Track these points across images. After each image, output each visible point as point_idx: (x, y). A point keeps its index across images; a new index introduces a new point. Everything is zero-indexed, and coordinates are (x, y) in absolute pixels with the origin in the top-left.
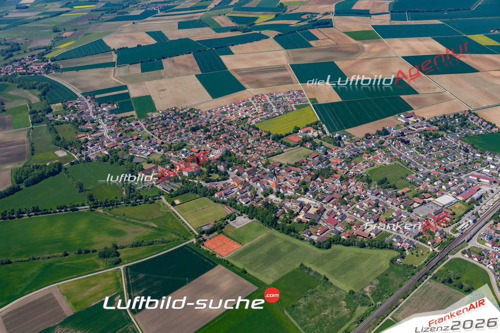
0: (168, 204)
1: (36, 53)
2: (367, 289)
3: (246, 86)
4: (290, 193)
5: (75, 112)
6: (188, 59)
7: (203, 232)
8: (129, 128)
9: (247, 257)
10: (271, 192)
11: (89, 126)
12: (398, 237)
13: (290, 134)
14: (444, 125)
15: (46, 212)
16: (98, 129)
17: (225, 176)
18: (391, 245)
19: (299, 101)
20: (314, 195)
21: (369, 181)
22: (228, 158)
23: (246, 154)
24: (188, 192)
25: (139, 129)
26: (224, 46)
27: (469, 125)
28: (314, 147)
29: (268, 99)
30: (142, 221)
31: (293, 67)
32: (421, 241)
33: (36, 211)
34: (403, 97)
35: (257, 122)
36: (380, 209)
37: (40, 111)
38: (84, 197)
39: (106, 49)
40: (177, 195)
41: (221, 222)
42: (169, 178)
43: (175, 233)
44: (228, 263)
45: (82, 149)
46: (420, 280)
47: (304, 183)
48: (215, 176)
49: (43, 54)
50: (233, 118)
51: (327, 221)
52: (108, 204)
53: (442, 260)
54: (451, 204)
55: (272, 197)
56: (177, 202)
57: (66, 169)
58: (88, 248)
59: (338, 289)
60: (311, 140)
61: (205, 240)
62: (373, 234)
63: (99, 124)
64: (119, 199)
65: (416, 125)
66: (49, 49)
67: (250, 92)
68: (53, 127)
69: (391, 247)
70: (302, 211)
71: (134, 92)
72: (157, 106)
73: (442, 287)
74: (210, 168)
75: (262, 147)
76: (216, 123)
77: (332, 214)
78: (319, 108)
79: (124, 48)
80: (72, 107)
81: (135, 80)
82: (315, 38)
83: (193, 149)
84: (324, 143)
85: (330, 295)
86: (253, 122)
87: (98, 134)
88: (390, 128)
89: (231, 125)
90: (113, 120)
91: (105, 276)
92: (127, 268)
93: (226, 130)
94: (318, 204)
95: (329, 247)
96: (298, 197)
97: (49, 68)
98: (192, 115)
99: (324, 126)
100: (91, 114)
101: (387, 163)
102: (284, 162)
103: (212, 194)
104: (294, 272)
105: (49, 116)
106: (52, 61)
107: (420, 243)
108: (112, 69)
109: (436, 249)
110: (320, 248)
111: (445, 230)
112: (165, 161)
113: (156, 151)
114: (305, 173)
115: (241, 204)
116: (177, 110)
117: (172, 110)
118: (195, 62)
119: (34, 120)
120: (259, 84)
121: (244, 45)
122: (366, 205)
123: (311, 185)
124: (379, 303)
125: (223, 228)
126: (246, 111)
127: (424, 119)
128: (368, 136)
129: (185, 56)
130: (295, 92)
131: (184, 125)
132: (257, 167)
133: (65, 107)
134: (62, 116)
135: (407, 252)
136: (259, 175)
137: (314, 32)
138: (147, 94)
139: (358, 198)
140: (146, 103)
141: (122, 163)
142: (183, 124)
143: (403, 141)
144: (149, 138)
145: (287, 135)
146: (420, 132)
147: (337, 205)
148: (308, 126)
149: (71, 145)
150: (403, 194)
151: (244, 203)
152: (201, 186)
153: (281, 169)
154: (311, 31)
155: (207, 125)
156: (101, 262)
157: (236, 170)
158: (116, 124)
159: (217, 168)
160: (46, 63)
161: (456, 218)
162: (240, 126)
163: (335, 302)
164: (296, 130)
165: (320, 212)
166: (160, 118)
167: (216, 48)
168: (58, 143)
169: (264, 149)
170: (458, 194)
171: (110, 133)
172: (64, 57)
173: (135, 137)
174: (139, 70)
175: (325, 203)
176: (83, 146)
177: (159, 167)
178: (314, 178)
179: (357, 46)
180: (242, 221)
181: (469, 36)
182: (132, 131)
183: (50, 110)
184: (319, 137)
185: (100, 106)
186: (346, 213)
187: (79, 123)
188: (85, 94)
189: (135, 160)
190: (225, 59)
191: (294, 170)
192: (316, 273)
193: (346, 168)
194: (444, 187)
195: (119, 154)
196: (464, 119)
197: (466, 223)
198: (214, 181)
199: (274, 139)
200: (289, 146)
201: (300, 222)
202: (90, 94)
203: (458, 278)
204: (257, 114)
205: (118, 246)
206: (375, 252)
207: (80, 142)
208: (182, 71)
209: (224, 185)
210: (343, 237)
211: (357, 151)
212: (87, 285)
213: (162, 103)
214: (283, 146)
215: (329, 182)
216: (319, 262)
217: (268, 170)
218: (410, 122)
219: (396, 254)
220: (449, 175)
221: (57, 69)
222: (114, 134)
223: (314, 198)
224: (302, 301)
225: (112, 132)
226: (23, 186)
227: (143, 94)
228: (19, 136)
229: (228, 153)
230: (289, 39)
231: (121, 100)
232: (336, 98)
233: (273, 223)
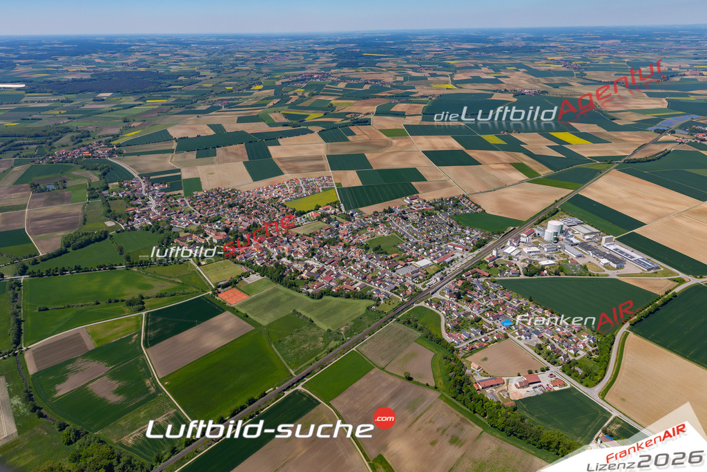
0: (194, 264)
1: (104, 139)
2: (342, 329)
3: (284, 171)
4: (300, 257)
5: (129, 190)
6: (240, 149)
7: (219, 287)
8: (174, 204)
9: (252, 305)
10: (284, 255)
11: (139, 202)
12: (377, 290)
13: (312, 211)
14: (440, 206)
15: (87, 270)
16: (147, 204)
18: (370, 296)
19: (327, 184)
20: (319, 258)
21: (367, 248)
22: (254, 229)
25: (183, 205)
26: (273, 139)
27: (460, 206)
29: (301, 183)
30: (170, 277)
31: (328, 157)
32: (395, 293)
34: (413, 183)
35: (286, 201)
36: (369, 270)
37: (98, 189)
38: (122, 259)
39: (169, 138)
41: (236, 279)
42: (200, 244)
43: (196, 287)
44: (234, 309)
45: (130, 220)
46: (386, 322)
47: (313, 249)
49: (110, 141)
50: (267, 197)
51: (324, 278)
52: (142, 265)
53: (407, 307)
54: (428, 266)
55: (284, 260)
56: (203, 263)
57: (111, 236)
58: (118, 298)
59: (319, 329)
60: (327, 215)
61: (220, 293)
62: (358, 288)
63: (149, 200)
64: (153, 261)
65: (417, 206)
66: (116, 137)
67: (287, 176)
68: (107, 202)
69: (370, 297)
70: (306, 271)
71: (186, 175)
72: (203, 187)
73: (401, 327)
74: (237, 237)
76: (251, 201)
77: (330, 273)
78: (343, 191)
79: (185, 138)
80: (128, 186)
81: (190, 165)
82: (353, 134)
83: (226, 222)
84: (338, 218)
85: (314, 331)
86: (283, 201)
87: (147, 208)
88: (396, 208)
89: (264, 203)
90: (162, 197)
91: (128, 319)
92: (148, 313)
93: (258, 207)
94: (321, 266)
95: (321, 297)
96: (306, 260)
97: (113, 153)
98: (232, 194)
99: (342, 205)
101: (386, 235)
102: (301, 233)
103: (234, 257)
104: (287, 318)
105: (105, 192)
106: (117, 147)
107: (395, 295)
108: (170, 155)
109: (406, 300)
110: (313, 298)
111: (416, 285)
112: (200, 231)
113: (194, 222)
114: (316, 241)
115: (256, 265)
116: (220, 190)
117: (216, 190)
118: (245, 151)
119: (91, 196)
120: (297, 170)
121: (291, 138)
122: (359, 266)
123: (318, 251)
124: (348, 338)
125: (238, 283)
126: (279, 192)
127: (425, 201)
128: (376, 214)
129: (238, 146)
130: (325, 178)
131: (223, 202)
132: (278, 236)
133: (121, 186)
134: (117, 193)
135: (382, 302)
136: (277, 242)
137: (353, 129)
138: (197, 177)
139: (354, 261)
140: (195, 183)
143: (403, 218)
144: (190, 212)
145: (309, 211)
146: (419, 211)
147: (335, 266)
148: (328, 204)
149: (120, 216)
150: (392, 258)
151: (259, 264)
153: (297, 238)
154: (351, 128)
155: (243, 203)
156: (127, 309)
158: (163, 200)
159: (242, 236)
160: (111, 149)
161: (428, 276)
162: (271, 204)
163: (315, 338)
164: (317, 208)
165: (320, 271)
166: (204, 197)
167: (266, 140)
168: (109, 214)
170: (434, 259)
171: (157, 207)
172: (128, 144)
173: (178, 211)
174: (195, 156)
175: (326, 265)
176: (131, 218)
177: (194, 235)
178: (322, 246)
179: (387, 141)
180: (255, 278)
181: (482, 136)
182: (177, 206)
183: (107, 188)
184: (335, 213)
185: (152, 185)
186: (342, 273)
187: (130, 199)
188: (141, 176)
189: (173, 230)
190: (272, 149)
191: (308, 239)
192: (304, 316)
193: (351, 238)
194: (425, 253)
195: (161, 224)
196: (457, 203)
197: (434, 280)
199: (297, 215)
201: (302, 278)
202: (146, 176)
203: (416, 321)
204: (288, 194)
205: (144, 296)
206: (357, 301)
207: (128, 214)
208: (232, 158)
209: (246, 250)
210: (334, 290)
211: (364, 225)
212: (112, 326)
213: (208, 185)
214: (303, 221)
215: (333, 249)
216: (309, 309)
217: (286, 239)
218: (413, 203)
219: (372, 302)
220: (432, 244)
221: (120, 153)
222: (160, 208)
223: (318, 261)
224: (288, 338)
226: (70, 249)
227: (194, 177)
228: (74, 209)
229: (255, 225)
230: (331, 134)
231: (172, 181)
232: (358, 183)
233: (280, 279)
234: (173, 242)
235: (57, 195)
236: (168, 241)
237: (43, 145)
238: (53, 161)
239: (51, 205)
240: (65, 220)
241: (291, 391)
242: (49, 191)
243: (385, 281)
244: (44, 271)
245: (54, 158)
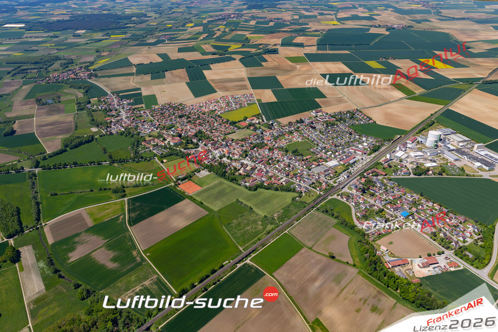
0: (159, 162)
1: (83, 65)
2: (275, 215)
3: (217, 90)
4: (236, 157)
5: (106, 104)
6: (182, 72)
7: (179, 180)
8: (139, 115)
9: (204, 194)
10: (224, 156)
11: (114, 113)
12: (299, 185)
13: (241, 121)
14: (340, 118)
15: (81, 165)
16: (119, 115)
17: (197, 146)
18: (294, 189)
19: (250, 100)
20: (251, 159)
21: (287, 151)
22: (200, 135)
23: (212, 132)
24: (173, 155)
25: (145, 116)
26: (206, 65)
27: (356, 118)
28: (255, 129)
29: (230, 99)
30: (142, 171)
31: (249, 78)
32: (313, 187)
33: (75, 164)
34: (316, 100)
35: (221, 113)
36: (291, 169)
37: (83, 103)
38: (106, 156)
39: (130, 64)
40: (165, 157)
41: (190, 174)
42: (161, 146)
44: (192, 197)
45: (108, 127)
46: (308, 211)
47: (246, 151)
48: (191, 146)
49: (88, 67)
50: (207, 110)
51: (257, 175)
52: (121, 161)
53: (324, 199)
54: (336, 166)
55: (225, 159)
56: (165, 161)
57: (96, 139)
58: (106, 187)
59: (257, 215)
60: (254, 125)
61: (179, 184)
62: (284, 183)
63: (120, 112)
64: (128, 159)
65: (321, 117)
66: (92, 63)
67: (219, 94)
68: (91, 113)
69: (294, 190)
70: (242, 168)
71: (145, 92)
72: (158, 102)
73: (321, 215)
74: (188, 141)
75: (223, 129)
76: (195, 113)
77: (260, 170)
78: (262, 105)
79: (141, 64)
80: (104, 101)
81: (147, 85)
82: (266, 61)
83: (178, 129)
84: (262, 127)
85: (252, 217)
86: (219, 113)
87: (119, 118)
88: (305, 119)
89: (204, 114)
90: (129, 109)
91: (115, 204)
92: (129, 199)
93: (200, 118)
94: (253, 164)
95: (256, 190)
96: (241, 160)
97: (91, 76)
98: (180, 108)
99: (263, 116)
100: (116, 106)
101: (300, 141)
102: (235, 138)
103: (187, 157)
104: (232, 205)
105: (89, 106)
106: (93, 71)
107: (313, 189)
108: (132, 77)
109: (322, 193)
110: (250, 190)
111: (329, 181)
112: (160, 136)
113: (155, 129)
114: (247, 145)
116: (171, 105)
117: (168, 104)
118: (186, 74)
119: (79, 108)
120: (226, 89)
121: (219, 64)
122: (283, 165)
123: (250, 153)
124: (281, 223)
125: (192, 177)
126: (215, 106)
127: (327, 114)
128: (290, 124)
129: (181, 70)
130: (248, 95)
131: (174, 114)
132: (218, 141)
133: (99, 101)
134: (97, 106)
135: (304, 194)
136: (218, 146)
137: (266, 56)
138: (153, 94)
139: (278, 161)
140: (152, 99)
141: (132, 136)
142: (174, 113)
143: (312, 127)
144: (151, 121)
145: (239, 122)
146: (324, 122)
147: (264, 165)
148: (253, 116)
149: (101, 124)
150: (307, 159)
151: (206, 162)
152: (181, 151)
153: (233, 143)
154: (264, 56)
155: (189, 114)
156: (113, 196)
157: (204, 142)
158: (131, 112)
159: (192, 141)
160: (89, 72)
161: (337, 174)
162: (210, 116)
163: (255, 222)
164: (245, 119)
165: (253, 169)
166: (160, 109)
167: (201, 65)
168: (93, 123)
169: (223, 130)
170: (341, 160)
171: (127, 118)
172: (101, 69)
173: (143, 121)
174: (150, 79)
175: (257, 164)
176: (109, 125)
177: (156, 139)
178: (252, 149)
179: (292, 67)
180: (204, 173)
181: (366, 62)
182: (141, 116)
183: (89, 102)
184: (259, 123)
185: (122, 100)
186: (269, 170)
187: (107, 111)
188: (113, 93)
189: (141, 135)
190: (206, 72)
191: (241, 143)
192: (245, 205)
193: (274, 143)
194: (333, 156)
195: (131, 130)
196: (352, 115)
197: (343, 177)
198: (190, 149)
199: (230, 124)
200: (239, 128)
201: (240, 174)
202: (116, 93)
203: (332, 210)
204: (222, 108)
205: (125, 186)
206: (284, 193)
207: (107, 123)
208: (177, 79)
209: (195, 151)
210: (265, 184)
211: (282, 132)
212: (103, 208)
213: (162, 100)
214: (236, 128)
215: (261, 151)
216: (248, 199)
217: (224, 143)
218: (318, 116)
219: (296, 195)
220: (337, 148)
221: (96, 76)
223: (250, 160)
224: (235, 221)
225: (128, 117)
226: (68, 149)
227: (151, 94)
228: (68, 118)
229: (200, 132)
230: (249, 61)
231: (136, 97)
232: (274, 99)
233: (223, 175)
234: (141, 144)
235: (54, 107)
236: (138, 144)
237: (42, 70)
238: (49, 81)
239: (51, 115)
240: (62, 127)
241: (242, 264)
242: (49, 104)
243: (303, 177)
244: (51, 165)
245: (50, 80)
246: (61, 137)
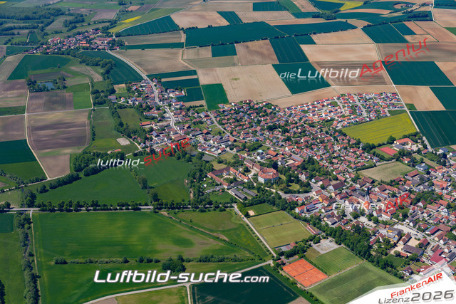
0: (241, 214)
1: (100, 26)
3: (330, 82)
4: (385, 217)
5: (140, 95)
7: (282, 254)
8: (198, 120)
9: (335, 291)
10: (363, 214)
11: (155, 113)
13: (384, 144)
15: (105, 208)
16: (164, 117)
17: (307, 188)
19: (393, 105)
20: (415, 223)
22: (310, 167)
23: (332, 163)
24: (264, 202)
25: (209, 122)
26: (305, 34)
28: (414, 163)
29: (357, 100)
30: (211, 231)
33: (95, 205)
35: (343, 127)
37: (103, 91)
38: (147, 195)
39: (174, 28)
40: (252, 205)
41: (303, 244)
42: (242, 183)
43: (250, 251)
44: (312, 295)
45: (147, 139)
47: (402, 207)
48: (296, 187)
49: (108, 28)
50: (316, 119)
51: (432, 259)
52: (173, 207)
56: (251, 213)
58: (149, 256)
60: (409, 154)
61: (284, 264)
64: (186, 202)
66: (114, 23)
67: (335, 90)
68: (117, 110)
70: (401, 242)
71: (204, 79)
72: (229, 97)
75: (351, 157)
76: (296, 123)
77: (437, 250)
78: (419, 117)
79: (193, 28)
80: (137, 90)
81: (205, 65)
82: (411, 33)
83: (269, 152)
84: (425, 160)
86: (340, 126)
87: (164, 123)
89: (313, 127)
90: (181, 109)
92: (193, 286)
93: (307, 133)
94: (420, 235)
96: (395, 223)
97: (113, 44)
98: (268, 111)
99: (424, 138)
100: (157, 100)
102: (378, 178)
103: (293, 208)
105: (112, 97)
106: (116, 37)
108: (181, 51)
112: (237, 163)
113: (228, 149)
114: (403, 194)
115: (327, 225)
116: (252, 104)
117: (246, 102)
118: (272, 50)
119: (97, 101)
120: (346, 81)
121: (328, 34)
123: (411, 211)
125: (305, 251)
126: (330, 112)
129: (261, 42)
130: (389, 95)
131: (259, 122)
132: (345, 181)
133: (129, 89)
134: (126, 99)
136: (348, 191)
137: (410, 25)
138: (218, 82)
140: (217, 93)
141: (189, 160)
142: (258, 120)
144: (220, 133)
145: (380, 145)
147: (444, 240)
148: (405, 137)
149: (135, 132)
151: (330, 223)
152: (280, 198)
153: (374, 186)
154: (407, 24)
155: (286, 125)
157: (321, 183)
158: (184, 113)
159: (298, 177)
160: (110, 39)
162: (324, 130)
164: (391, 141)
165: (424, 245)
166: (233, 112)
167: (296, 35)
168: (121, 129)
169: (353, 160)
171: (178, 123)
172: (130, 32)
173: (205, 131)
174: (210, 55)
175: (428, 235)
176: (148, 136)
177: (231, 168)
178: (414, 203)
180: (327, 245)
182: (202, 123)
183: (113, 92)
184: (419, 152)
187: (143, 109)
188: (151, 77)
189: (204, 158)
190: (306, 48)
191: (390, 190)
193: (454, 193)
198: (295, 192)
199: (364, 149)
200: (382, 159)
201: (398, 255)
202: (156, 77)
204: (343, 116)
205: (184, 258)
207: (144, 131)
208: (257, 59)
209: (306, 198)
213: (235, 94)
214: (375, 159)
215: (432, 209)
217: (358, 186)
221: (122, 45)
222: (182, 125)
223: (414, 226)
225: (180, 122)
226: (81, 174)
227: (214, 82)
228: (80, 118)
229: (311, 161)
230: (380, 31)
231: (188, 87)
232: (439, 106)
233: (365, 254)
234: (206, 177)
235: (57, 96)
236: (201, 175)
237: (35, 30)
238: (48, 51)
239: (52, 109)
240: (70, 132)
242: (48, 90)
244: (56, 204)
245: (48, 48)
246: (68, 151)
